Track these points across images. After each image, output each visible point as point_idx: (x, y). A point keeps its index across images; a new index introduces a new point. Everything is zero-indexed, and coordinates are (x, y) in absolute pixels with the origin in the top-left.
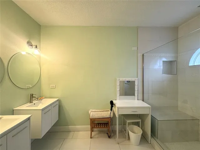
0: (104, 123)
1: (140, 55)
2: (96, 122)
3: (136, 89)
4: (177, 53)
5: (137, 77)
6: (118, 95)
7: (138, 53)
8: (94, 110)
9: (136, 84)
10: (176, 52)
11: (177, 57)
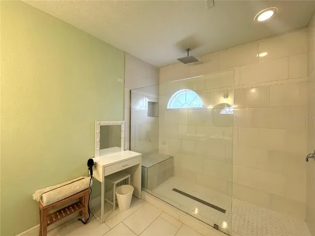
0: (73, 206)
1: (127, 91)
2: (52, 212)
3: (123, 136)
4: (159, 95)
5: (124, 120)
6: (98, 148)
7: (124, 87)
8: (48, 189)
9: (123, 129)
10: (158, 93)
11: (158, 99)
